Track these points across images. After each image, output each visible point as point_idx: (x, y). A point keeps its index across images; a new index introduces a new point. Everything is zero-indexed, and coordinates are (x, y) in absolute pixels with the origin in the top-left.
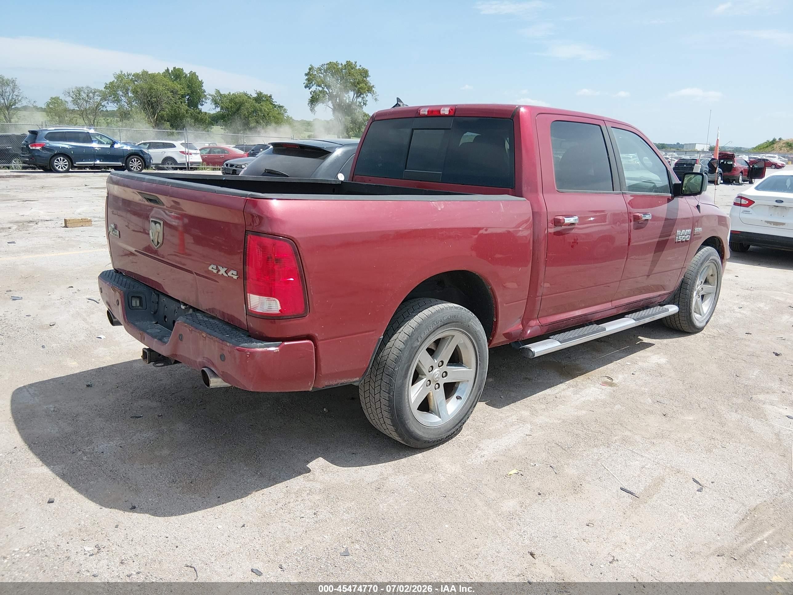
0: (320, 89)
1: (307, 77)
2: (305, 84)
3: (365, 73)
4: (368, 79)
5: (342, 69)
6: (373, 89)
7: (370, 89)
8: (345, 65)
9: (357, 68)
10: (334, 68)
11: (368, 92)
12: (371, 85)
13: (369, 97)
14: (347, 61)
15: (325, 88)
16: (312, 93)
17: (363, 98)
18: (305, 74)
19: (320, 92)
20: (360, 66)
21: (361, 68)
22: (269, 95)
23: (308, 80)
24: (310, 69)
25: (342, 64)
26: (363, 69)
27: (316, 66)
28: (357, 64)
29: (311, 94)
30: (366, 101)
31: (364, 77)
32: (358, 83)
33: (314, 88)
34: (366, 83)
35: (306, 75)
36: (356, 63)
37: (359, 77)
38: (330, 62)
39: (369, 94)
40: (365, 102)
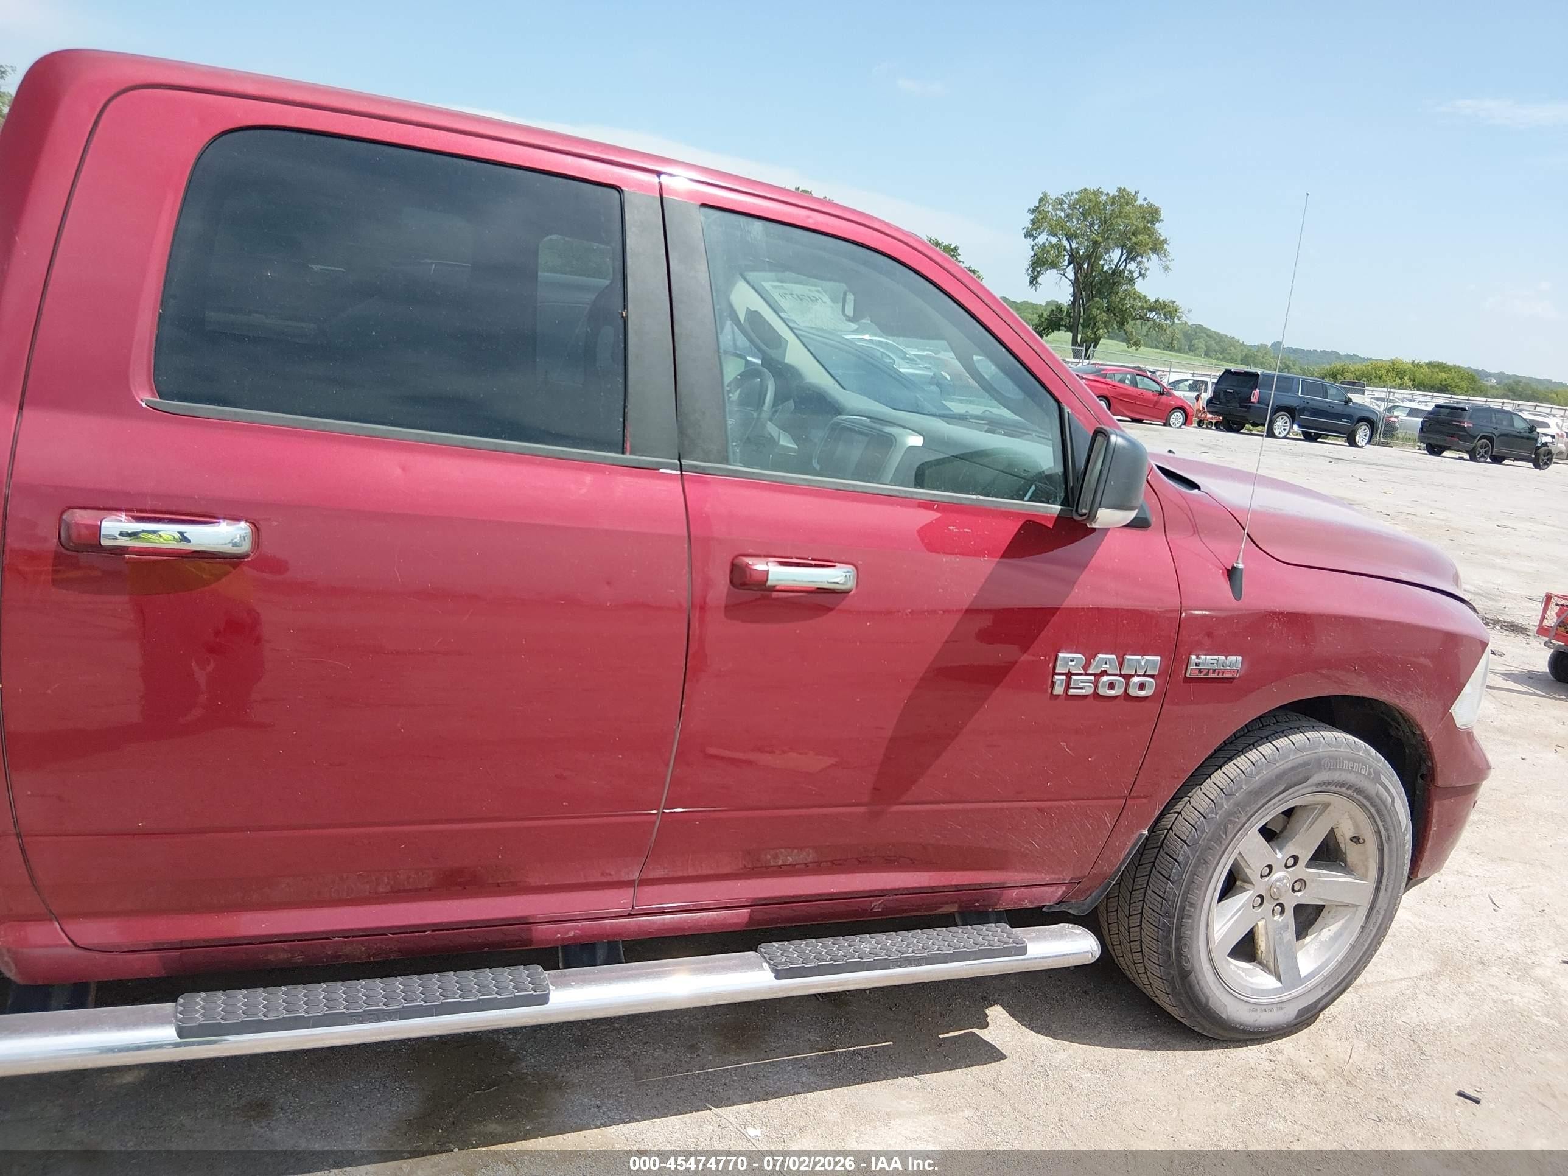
0: (1054, 240)
1: (1032, 217)
2: (1025, 230)
3: (1152, 215)
4: (1157, 225)
5: (1105, 205)
6: (1165, 246)
7: (1157, 247)
8: (1114, 197)
9: (1139, 202)
10: (1090, 201)
11: (1153, 253)
12: (1161, 238)
13: (1152, 262)
14: (1120, 189)
15: (1065, 238)
16: (1036, 248)
17: (1139, 263)
18: (1029, 210)
19: (1053, 246)
20: (1145, 199)
21: (1145, 203)
22: (952, 247)
23: (1033, 222)
24: (1041, 200)
25: (1107, 194)
26: (1150, 205)
27: (1053, 195)
28: (1139, 195)
29: (1033, 249)
30: (1146, 270)
31: (1148, 222)
32: (1133, 234)
33: (1042, 238)
34: (1151, 233)
35: (1033, 211)
36: (1136, 193)
37: (1139, 223)
38: (1086, 189)
39: (1154, 257)
40: (1143, 272)
